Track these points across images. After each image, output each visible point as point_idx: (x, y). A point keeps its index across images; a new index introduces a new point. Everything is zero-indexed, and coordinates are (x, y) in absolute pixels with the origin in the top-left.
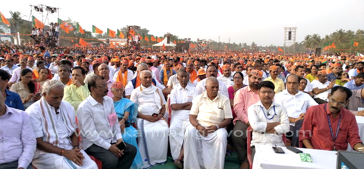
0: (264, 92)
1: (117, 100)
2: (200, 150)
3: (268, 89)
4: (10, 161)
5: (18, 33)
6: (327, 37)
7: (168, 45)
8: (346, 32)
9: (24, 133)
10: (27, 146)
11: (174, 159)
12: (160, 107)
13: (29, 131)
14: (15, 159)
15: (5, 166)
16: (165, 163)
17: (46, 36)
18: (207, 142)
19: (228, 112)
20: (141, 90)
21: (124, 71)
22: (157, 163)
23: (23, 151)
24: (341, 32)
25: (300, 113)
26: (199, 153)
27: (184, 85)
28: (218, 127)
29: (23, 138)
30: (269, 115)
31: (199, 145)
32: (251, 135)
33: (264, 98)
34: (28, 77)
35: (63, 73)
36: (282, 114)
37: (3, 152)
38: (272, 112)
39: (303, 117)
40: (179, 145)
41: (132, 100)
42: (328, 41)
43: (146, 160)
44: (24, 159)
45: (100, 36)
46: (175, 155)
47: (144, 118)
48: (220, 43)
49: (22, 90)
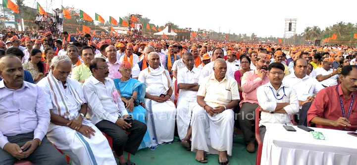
0: (275, 73)
1: (126, 80)
2: (207, 130)
3: (278, 70)
4: (27, 132)
5: (22, 19)
6: (327, 29)
7: (169, 34)
8: (346, 24)
9: (39, 106)
10: (42, 119)
11: (181, 139)
12: (167, 89)
13: (44, 104)
14: (31, 130)
15: (22, 136)
16: (172, 142)
17: (50, 23)
18: (215, 122)
19: (235, 94)
20: (149, 71)
21: (130, 55)
22: (165, 143)
23: (38, 123)
24: (340, 24)
25: (308, 96)
26: (207, 133)
27: (190, 68)
28: (225, 108)
29: (37, 111)
30: (278, 95)
31: (206, 124)
32: (260, 115)
33: (274, 79)
34: (38, 57)
35: (72, 54)
36: (291, 95)
37: (19, 123)
38: (281, 92)
39: (310, 100)
40: (186, 125)
41: (141, 81)
42: (328, 33)
43: (153, 139)
44: (39, 130)
45: (102, 24)
46: (183, 135)
47: (152, 98)
48: (220, 33)
49: (32, 69)
